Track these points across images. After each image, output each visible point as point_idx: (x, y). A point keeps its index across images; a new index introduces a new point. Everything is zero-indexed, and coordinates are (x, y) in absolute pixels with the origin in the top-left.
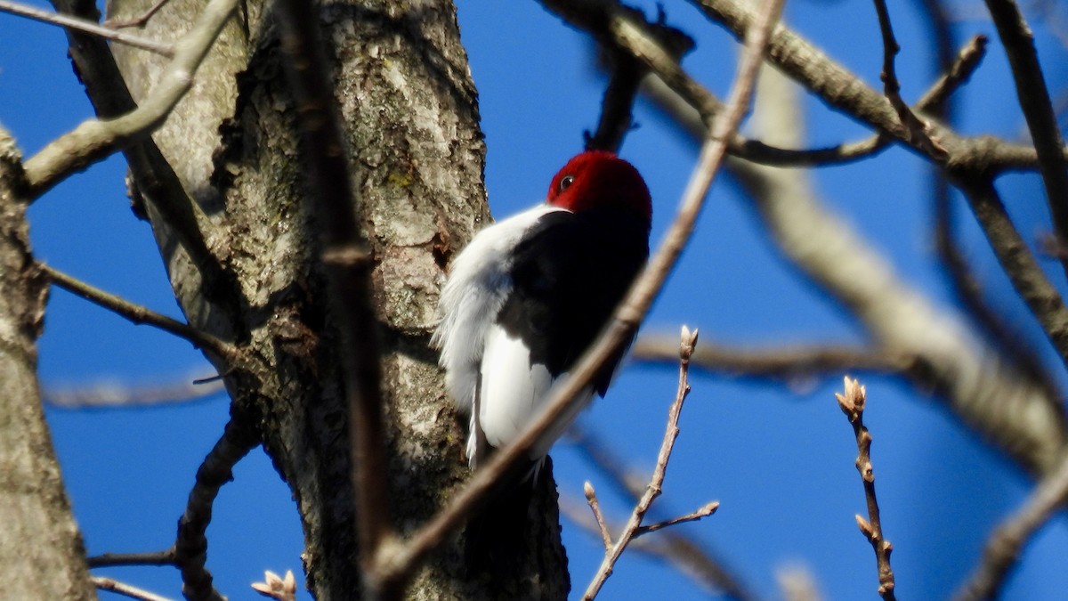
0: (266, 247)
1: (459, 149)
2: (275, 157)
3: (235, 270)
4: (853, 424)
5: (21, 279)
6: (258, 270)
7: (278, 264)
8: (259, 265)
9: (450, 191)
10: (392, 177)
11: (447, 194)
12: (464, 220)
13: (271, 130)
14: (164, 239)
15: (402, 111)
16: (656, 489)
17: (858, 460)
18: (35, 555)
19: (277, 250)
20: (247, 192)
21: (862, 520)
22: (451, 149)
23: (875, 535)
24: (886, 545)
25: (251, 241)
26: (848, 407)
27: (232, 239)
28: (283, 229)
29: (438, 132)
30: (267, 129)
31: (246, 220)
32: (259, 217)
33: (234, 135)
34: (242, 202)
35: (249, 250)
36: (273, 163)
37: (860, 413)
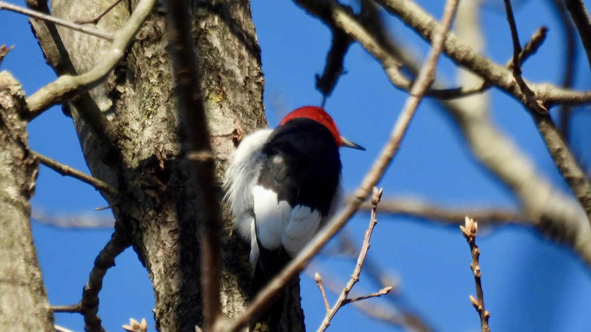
0: (138, 134)
1: (249, 82)
2: (144, 83)
3: (120, 147)
4: (469, 243)
5: (22, 164)
6: (133, 147)
7: (145, 144)
8: (134, 144)
9: (244, 105)
10: (211, 96)
11: (242, 107)
12: (251, 122)
13: (142, 68)
14: (81, 128)
15: (218, 59)
16: (356, 278)
17: (472, 264)
18: (25, 321)
19: (144, 136)
20: (128, 102)
21: (473, 299)
22: (245, 82)
23: (480, 307)
24: (486, 313)
25: (129, 131)
26: (467, 234)
27: (119, 129)
28: (148, 124)
29: (238, 71)
30: (141, 67)
31: (127, 118)
32: (134, 117)
33: (122, 70)
34: (125, 108)
35: (128, 136)
36: (143, 87)
37: (474, 238)
